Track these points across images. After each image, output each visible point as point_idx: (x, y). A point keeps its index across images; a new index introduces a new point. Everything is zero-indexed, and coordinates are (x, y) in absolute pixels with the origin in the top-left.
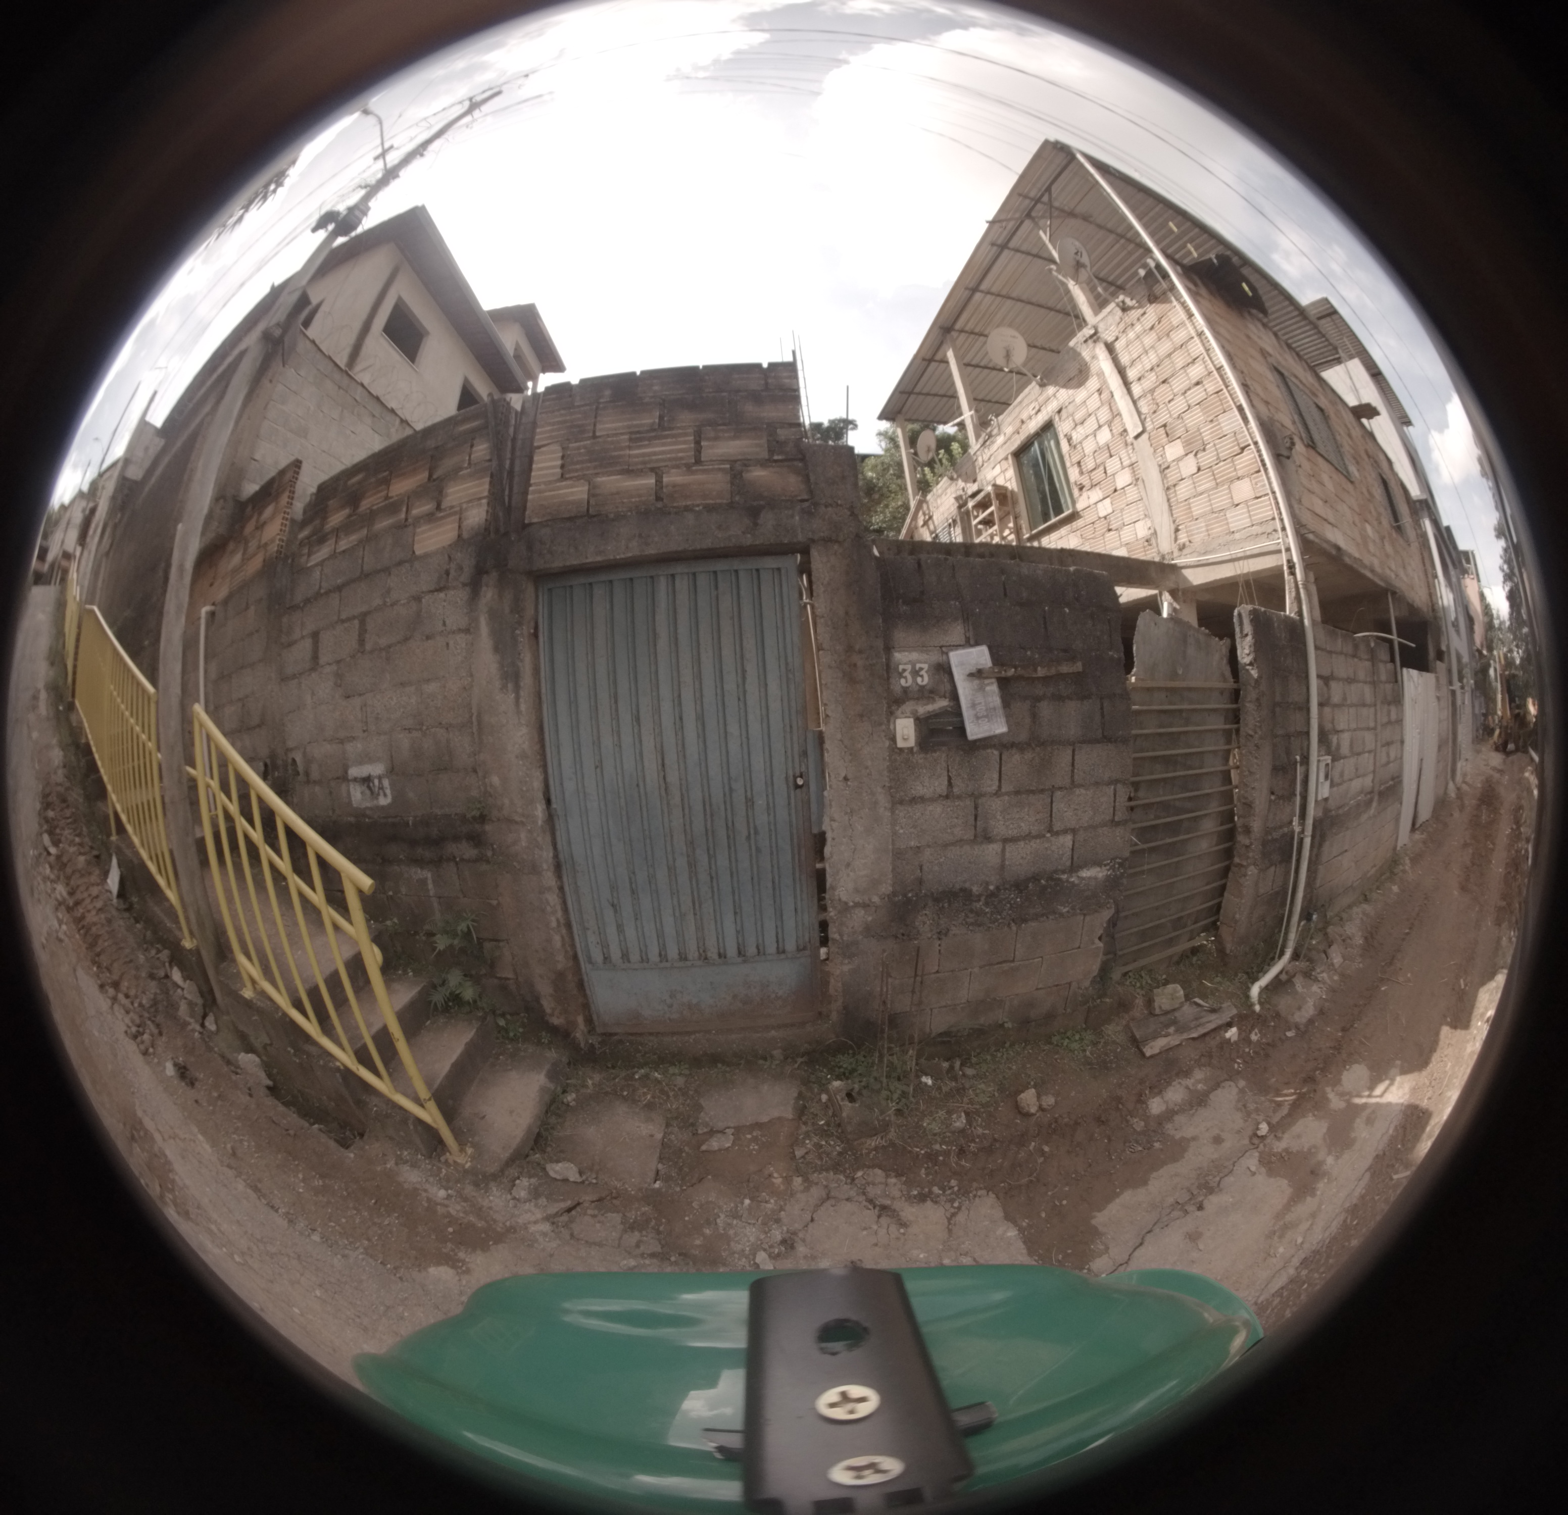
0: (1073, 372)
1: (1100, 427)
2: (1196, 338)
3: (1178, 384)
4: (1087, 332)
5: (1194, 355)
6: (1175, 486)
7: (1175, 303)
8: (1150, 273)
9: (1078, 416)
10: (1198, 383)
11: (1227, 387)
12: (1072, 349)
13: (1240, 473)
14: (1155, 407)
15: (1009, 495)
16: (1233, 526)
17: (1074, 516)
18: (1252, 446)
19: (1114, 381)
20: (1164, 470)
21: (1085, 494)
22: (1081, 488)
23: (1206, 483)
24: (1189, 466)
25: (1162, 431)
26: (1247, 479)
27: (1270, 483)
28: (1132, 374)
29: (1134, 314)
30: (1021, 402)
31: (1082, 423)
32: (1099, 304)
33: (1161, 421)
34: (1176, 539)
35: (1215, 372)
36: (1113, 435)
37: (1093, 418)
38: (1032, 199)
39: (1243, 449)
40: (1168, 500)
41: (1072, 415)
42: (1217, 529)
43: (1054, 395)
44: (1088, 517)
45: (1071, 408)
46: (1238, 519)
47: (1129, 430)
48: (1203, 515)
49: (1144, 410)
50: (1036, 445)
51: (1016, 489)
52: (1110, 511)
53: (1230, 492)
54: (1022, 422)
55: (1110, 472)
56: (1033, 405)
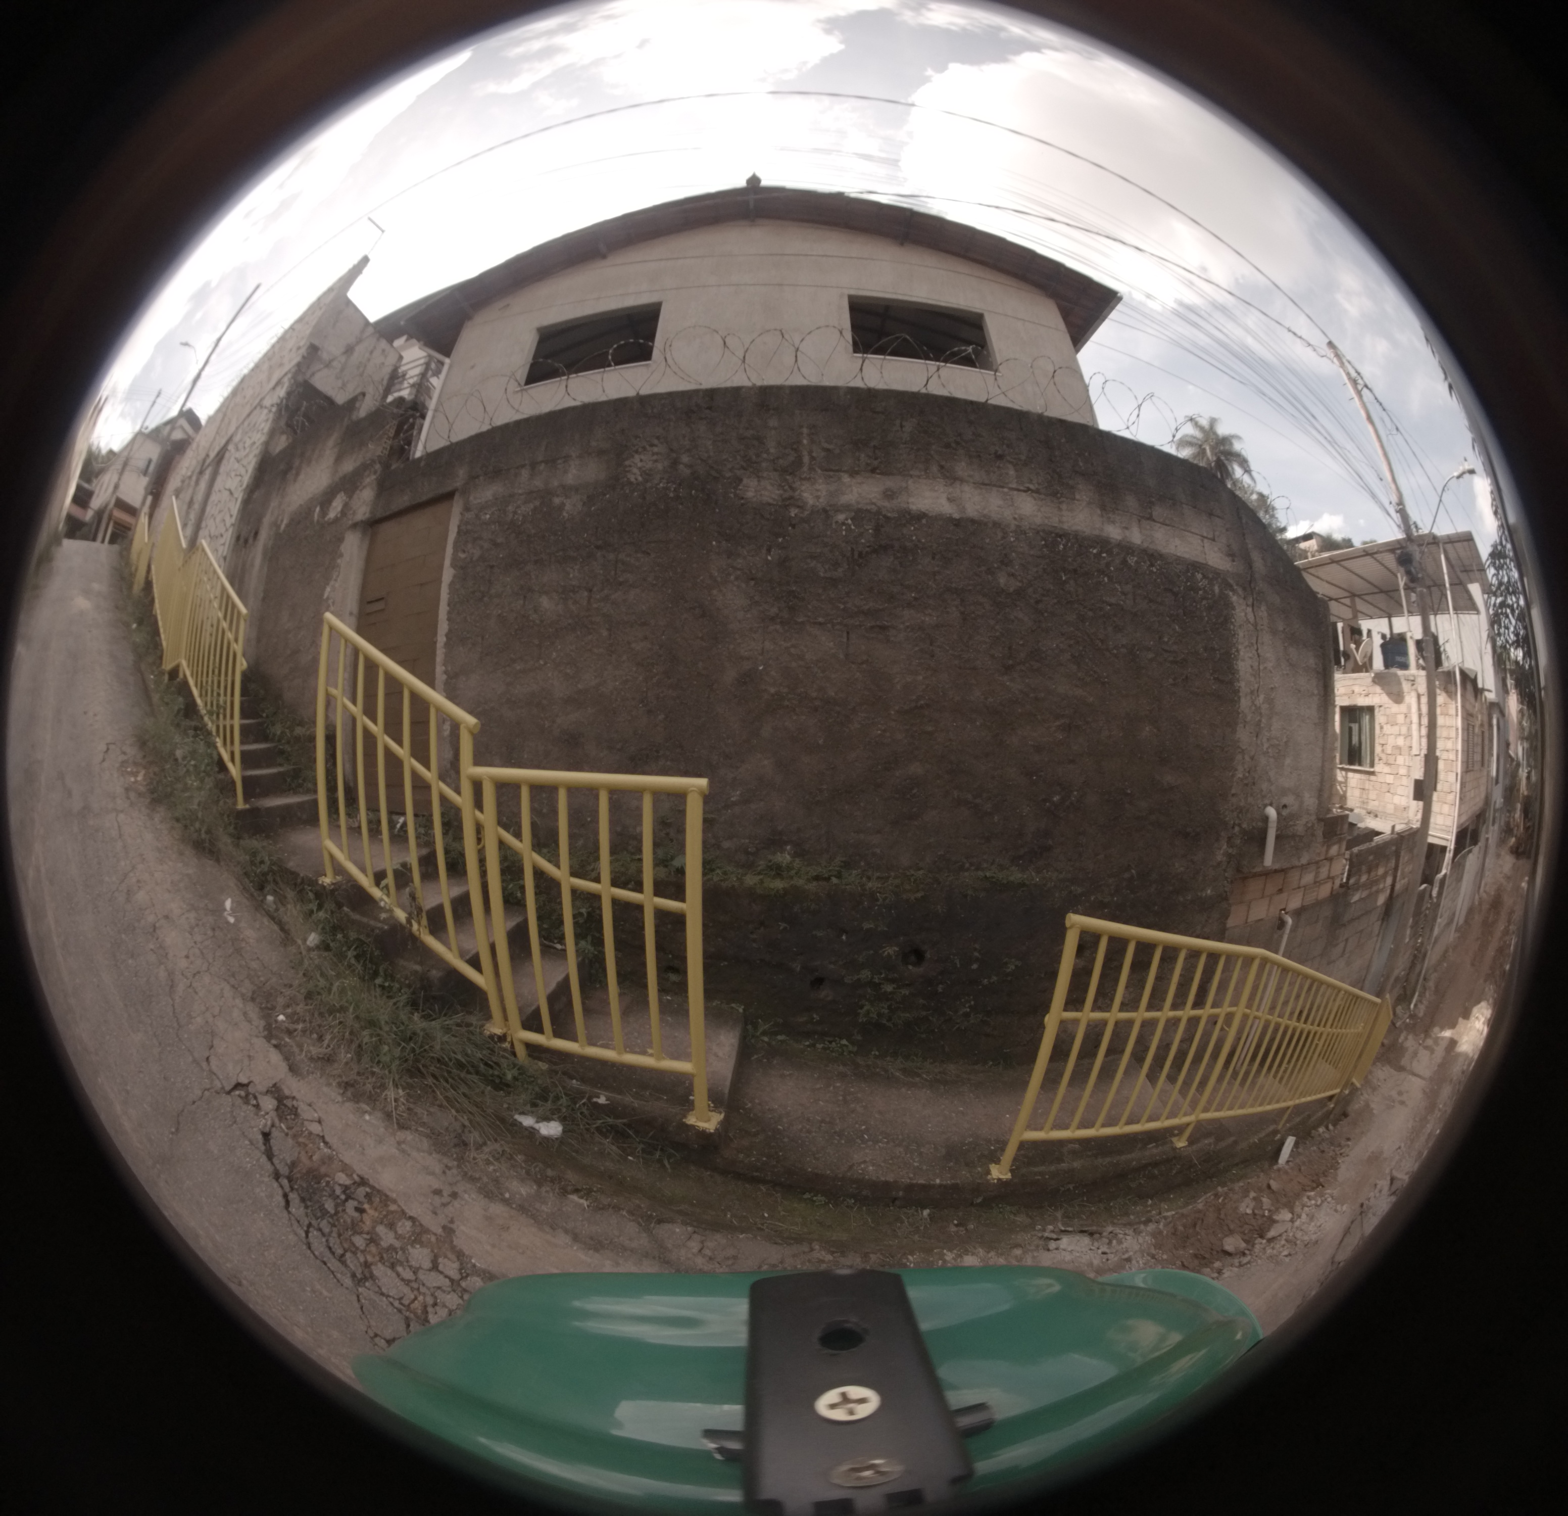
0: (1395, 690)
1: (1400, 735)
9: (1390, 719)
19: (1415, 718)
21: (1381, 765)
22: (1379, 761)
31: (1392, 725)
37: (1398, 727)
41: (1387, 715)
43: (1380, 694)
44: (1379, 778)
45: (1388, 711)
47: (1414, 749)
52: (1392, 782)
54: (1353, 692)
55: (1397, 762)
56: (1364, 688)
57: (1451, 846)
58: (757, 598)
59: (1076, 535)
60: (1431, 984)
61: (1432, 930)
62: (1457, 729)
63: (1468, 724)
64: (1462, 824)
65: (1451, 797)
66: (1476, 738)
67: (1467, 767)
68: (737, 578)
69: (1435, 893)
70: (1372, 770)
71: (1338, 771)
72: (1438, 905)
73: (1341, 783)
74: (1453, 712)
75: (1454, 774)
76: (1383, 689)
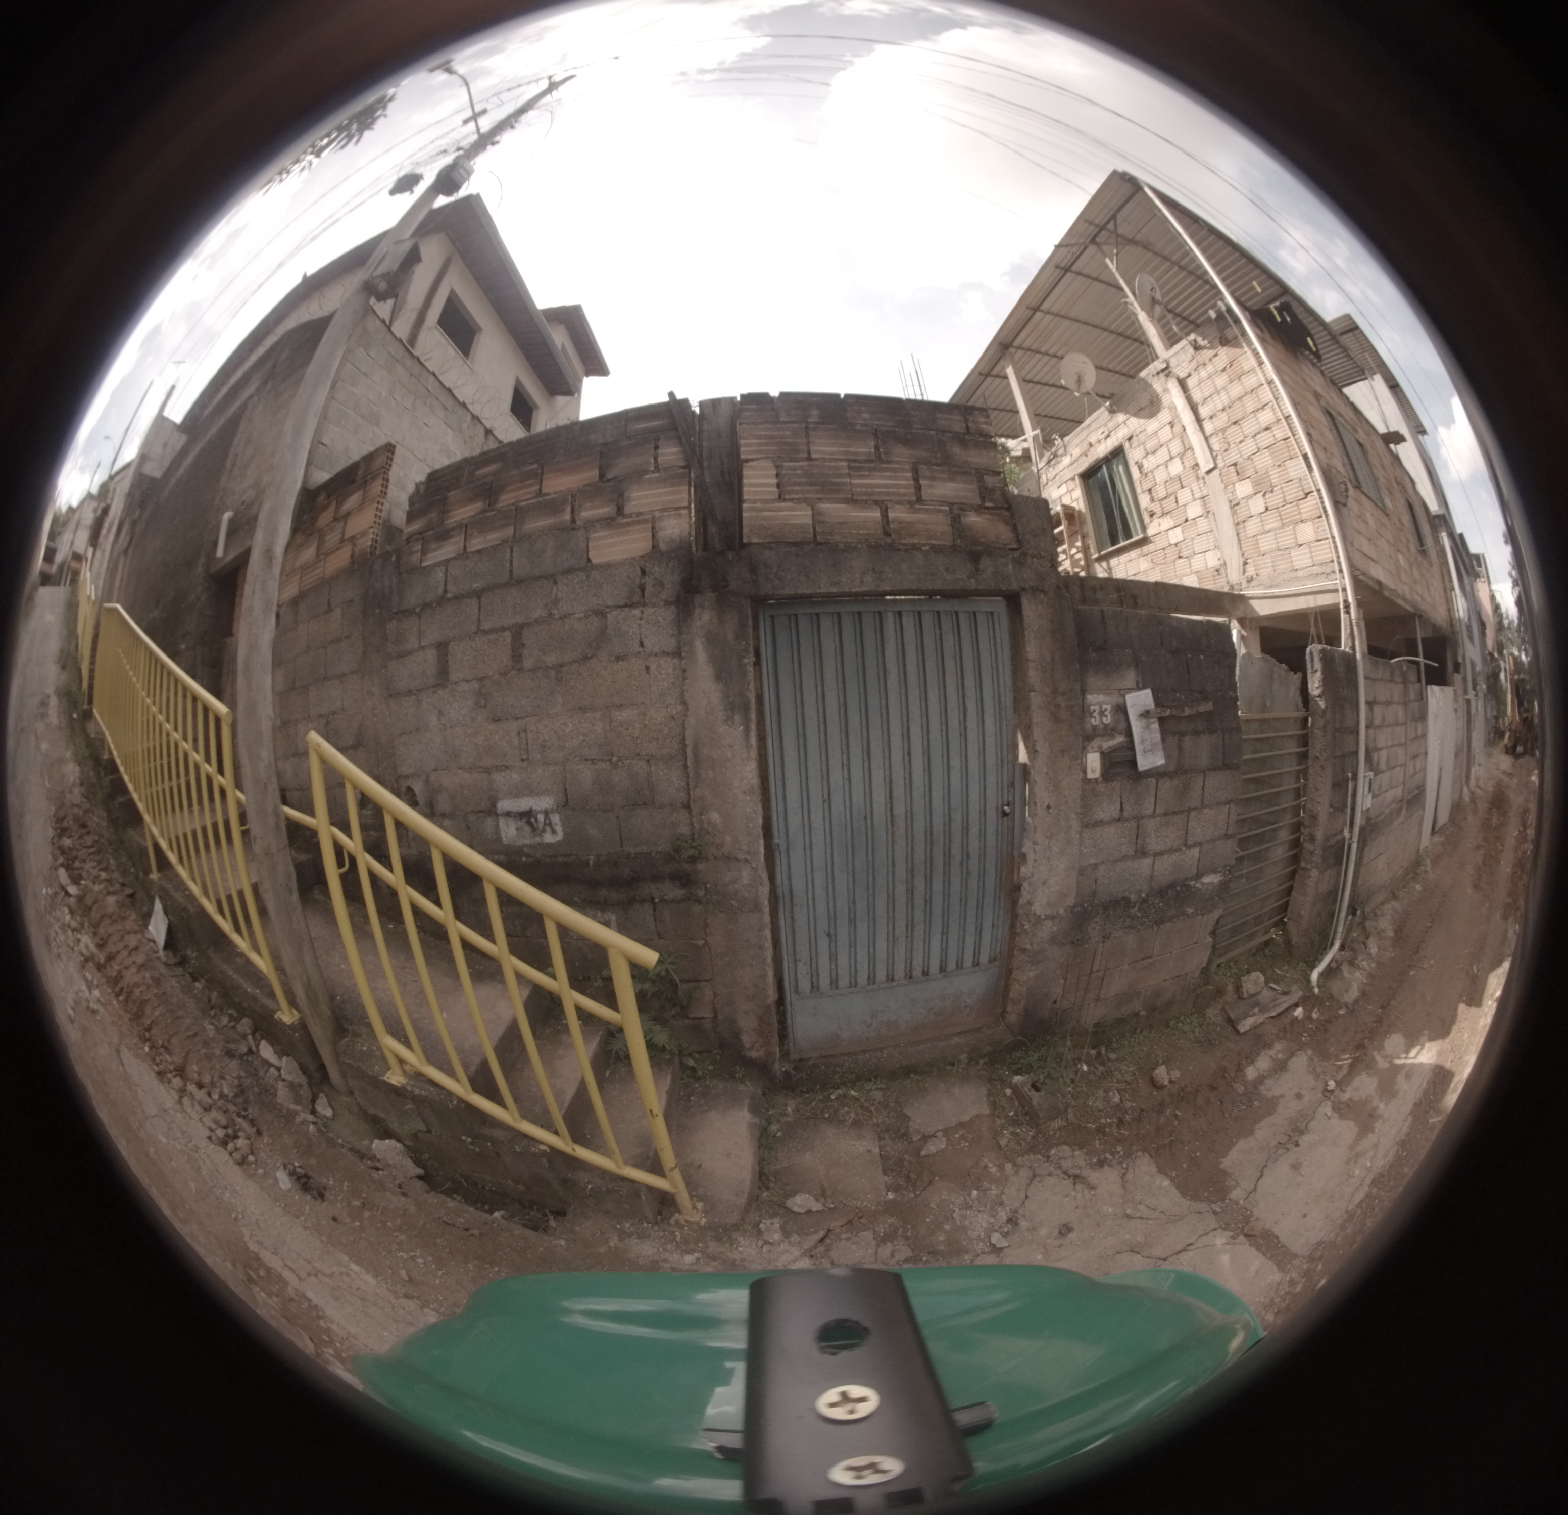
0: (1144, 401)
1: (1172, 458)
2: (1266, 386)
3: (1249, 427)
4: (1158, 365)
5: (1264, 401)
6: (1244, 522)
7: (1246, 349)
8: (1220, 316)
9: (1150, 445)
10: (1267, 429)
11: (1294, 435)
12: (1143, 379)
13: (1304, 517)
14: (1226, 446)
15: (1076, 514)
16: (1297, 564)
17: (1145, 541)
18: (1315, 493)
19: (1187, 417)
20: (1234, 506)
21: (1156, 521)
22: (1152, 515)
23: (1272, 522)
24: (1257, 505)
25: (1232, 469)
26: (1310, 523)
27: (1330, 529)
28: (1204, 411)
29: (1207, 354)
30: (1089, 426)
31: (1154, 453)
32: (1171, 340)
33: (1233, 460)
34: (1244, 572)
35: (1283, 420)
36: (1184, 468)
37: (1164, 449)
38: (1097, 226)
39: (1307, 494)
40: (1238, 534)
41: (1143, 444)
42: (1282, 566)
43: (1125, 422)
44: (1159, 543)
45: (1142, 437)
46: (1301, 558)
47: (1202, 464)
48: (1270, 552)
49: (1216, 447)
50: (1104, 468)
51: (1083, 510)
52: (1181, 539)
53: (1295, 533)
54: (1091, 443)
55: (1181, 503)
56: (1102, 427)
70: (1145, 536)
76: (1126, 411)
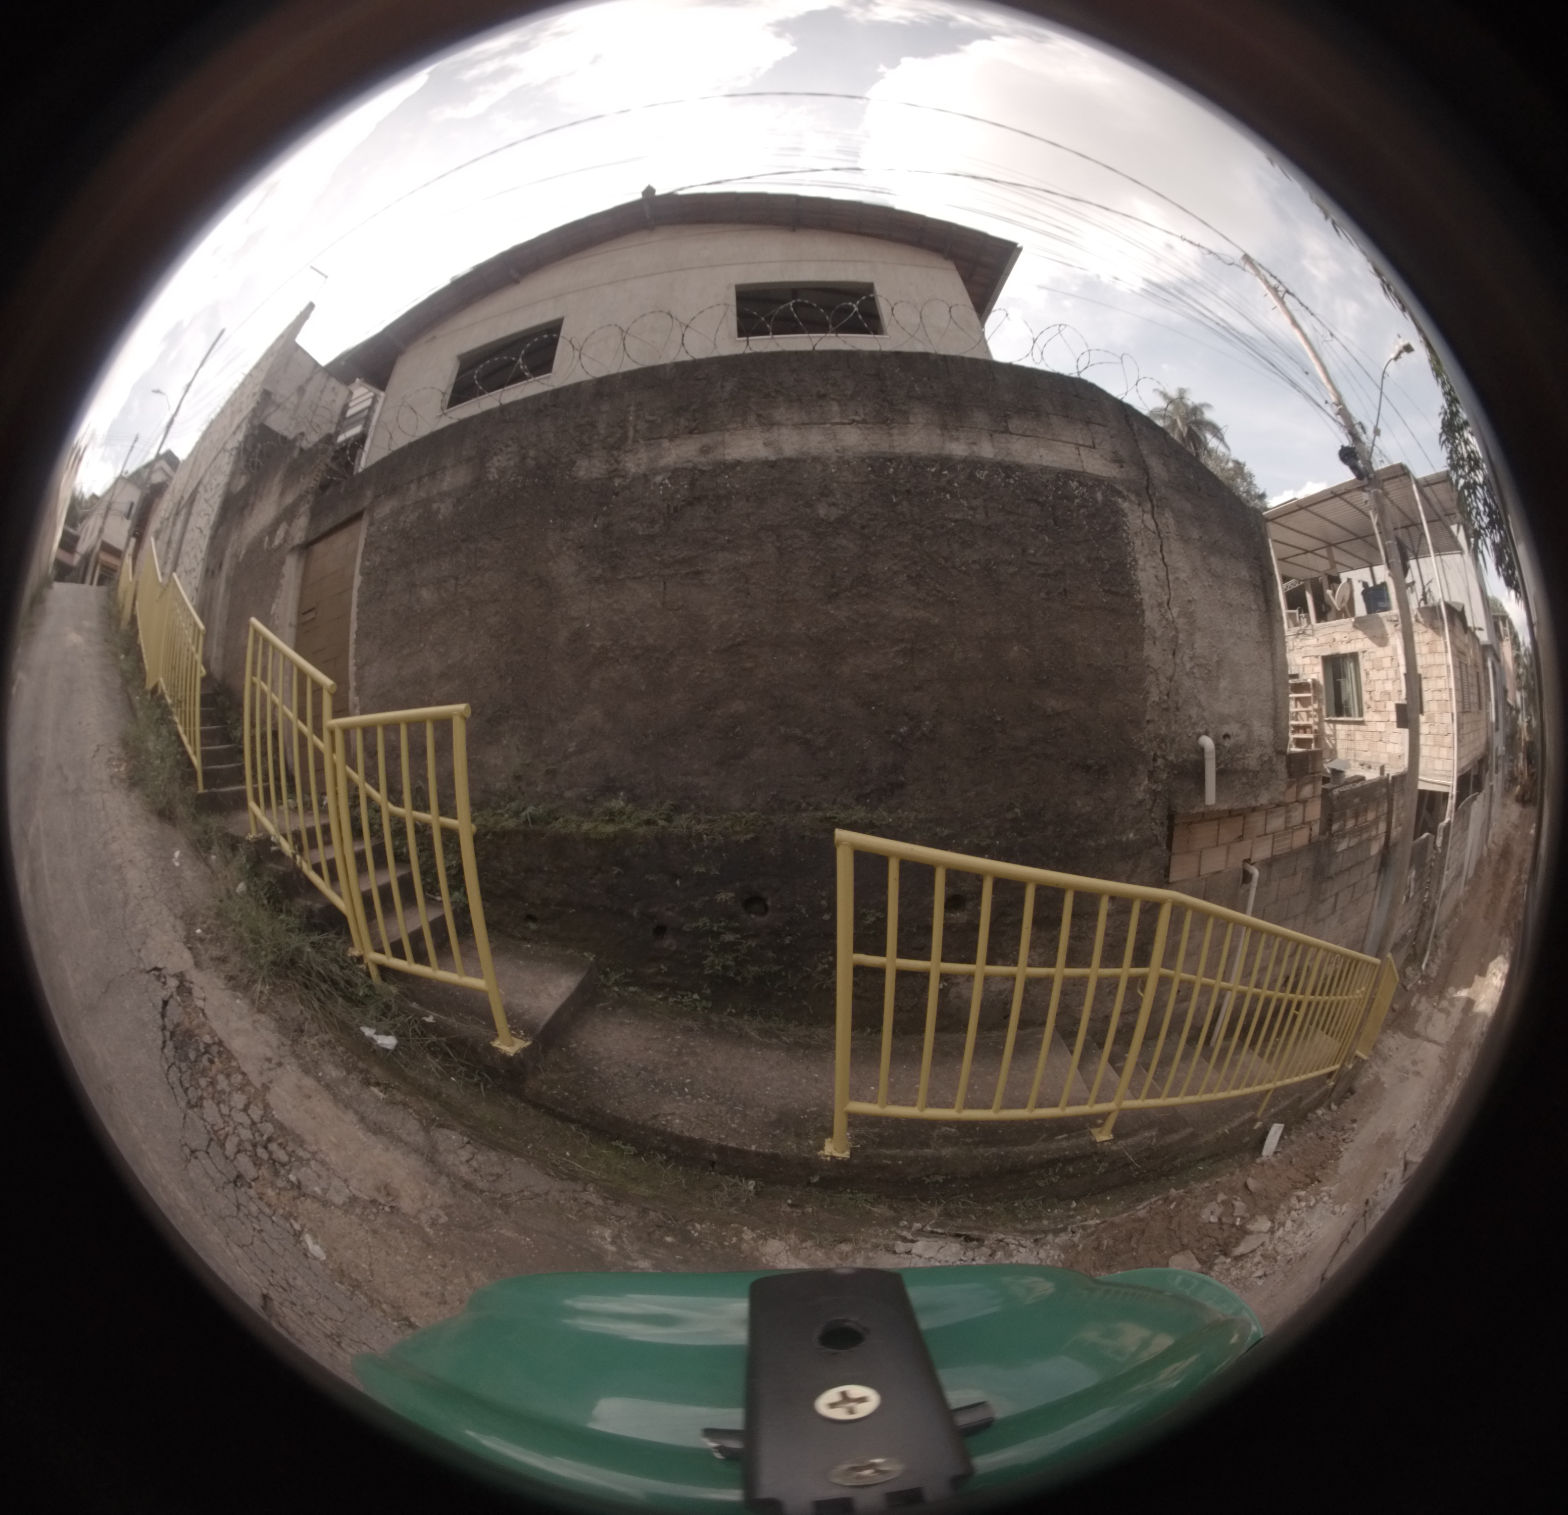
0: (1377, 633)
1: (1387, 679)
2: (1445, 666)
4: (1392, 615)
7: (1442, 639)
9: (1375, 664)
10: (1440, 690)
12: (1380, 618)
15: (1318, 686)
19: (1402, 659)
21: (1373, 712)
22: (1369, 708)
29: (1421, 627)
31: (1377, 670)
35: (1448, 690)
36: (1394, 689)
37: (1384, 672)
41: (1372, 660)
44: (1369, 727)
45: (1371, 655)
50: (1341, 662)
52: (1383, 730)
54: (1334, 640)
55: (1388, 709)
56: (1345, 635)
57: (1453, 792)
58: (584, 563)
59: (910, 457)
60: (1443, 941)
61: (1439, 882)
62: (1448, 666)
63: (1460, 662)
64: (1463, 769)
65: (1448, 740)
66: (1470, 679)
67: (1464, 708)
68: (568, 549)
69: (1439, 842)
70: (1360, 719)
71: (1326, 724)
72: (1443, 856)
73: (1329, 736)
74: (1441, 648)
75: (1450, 715)
76: (1365, 633)
